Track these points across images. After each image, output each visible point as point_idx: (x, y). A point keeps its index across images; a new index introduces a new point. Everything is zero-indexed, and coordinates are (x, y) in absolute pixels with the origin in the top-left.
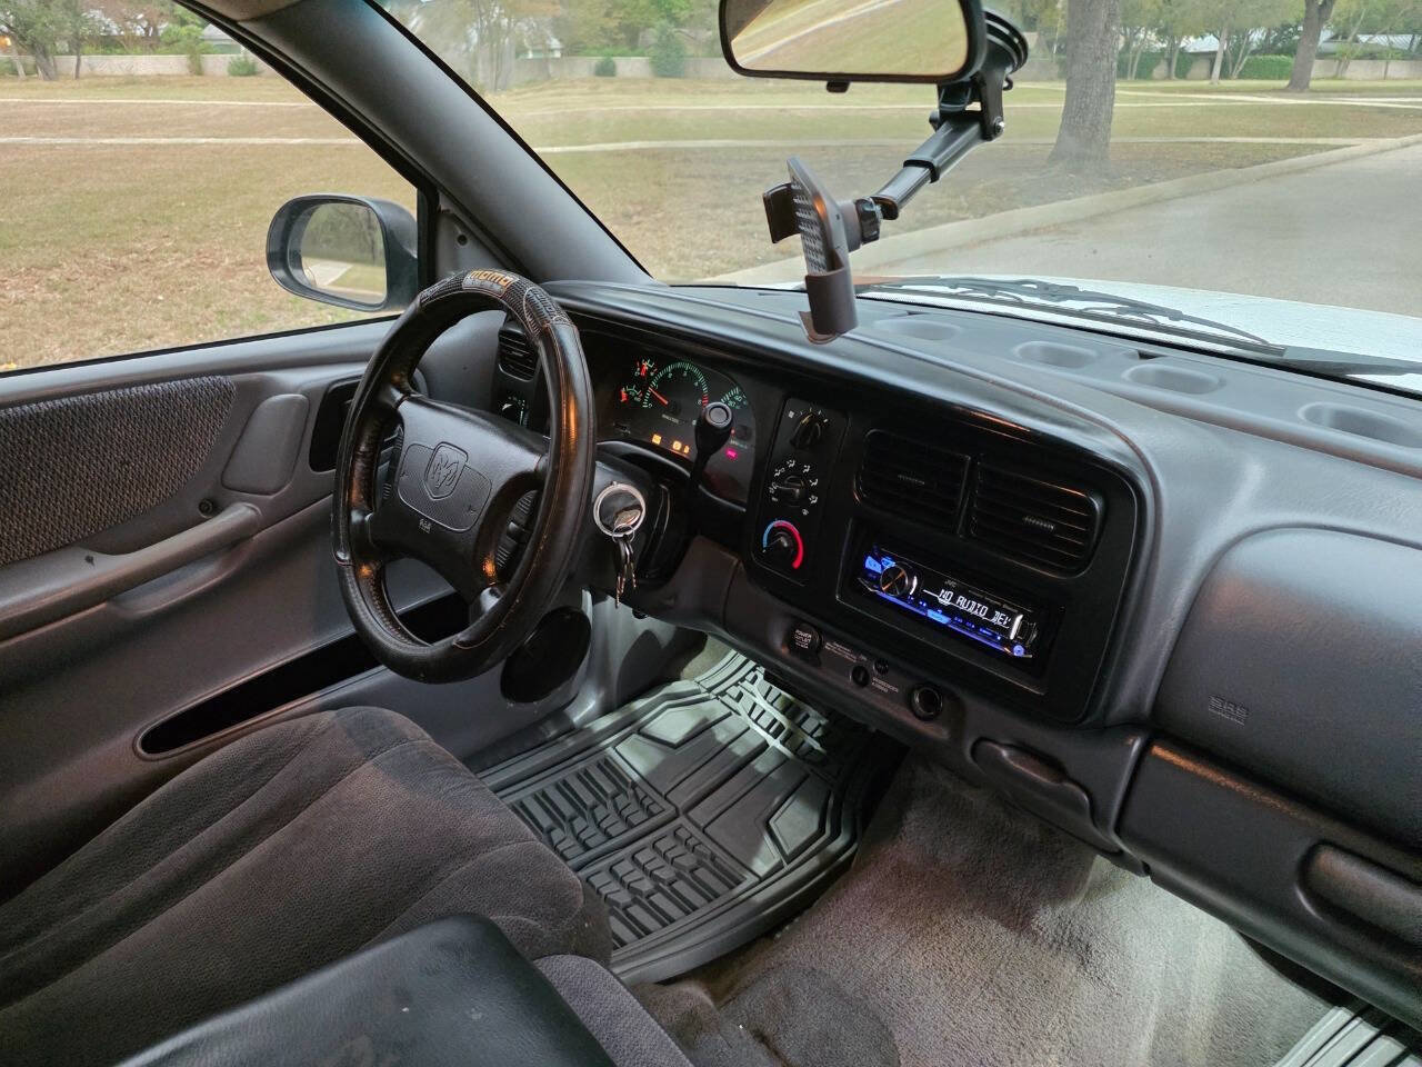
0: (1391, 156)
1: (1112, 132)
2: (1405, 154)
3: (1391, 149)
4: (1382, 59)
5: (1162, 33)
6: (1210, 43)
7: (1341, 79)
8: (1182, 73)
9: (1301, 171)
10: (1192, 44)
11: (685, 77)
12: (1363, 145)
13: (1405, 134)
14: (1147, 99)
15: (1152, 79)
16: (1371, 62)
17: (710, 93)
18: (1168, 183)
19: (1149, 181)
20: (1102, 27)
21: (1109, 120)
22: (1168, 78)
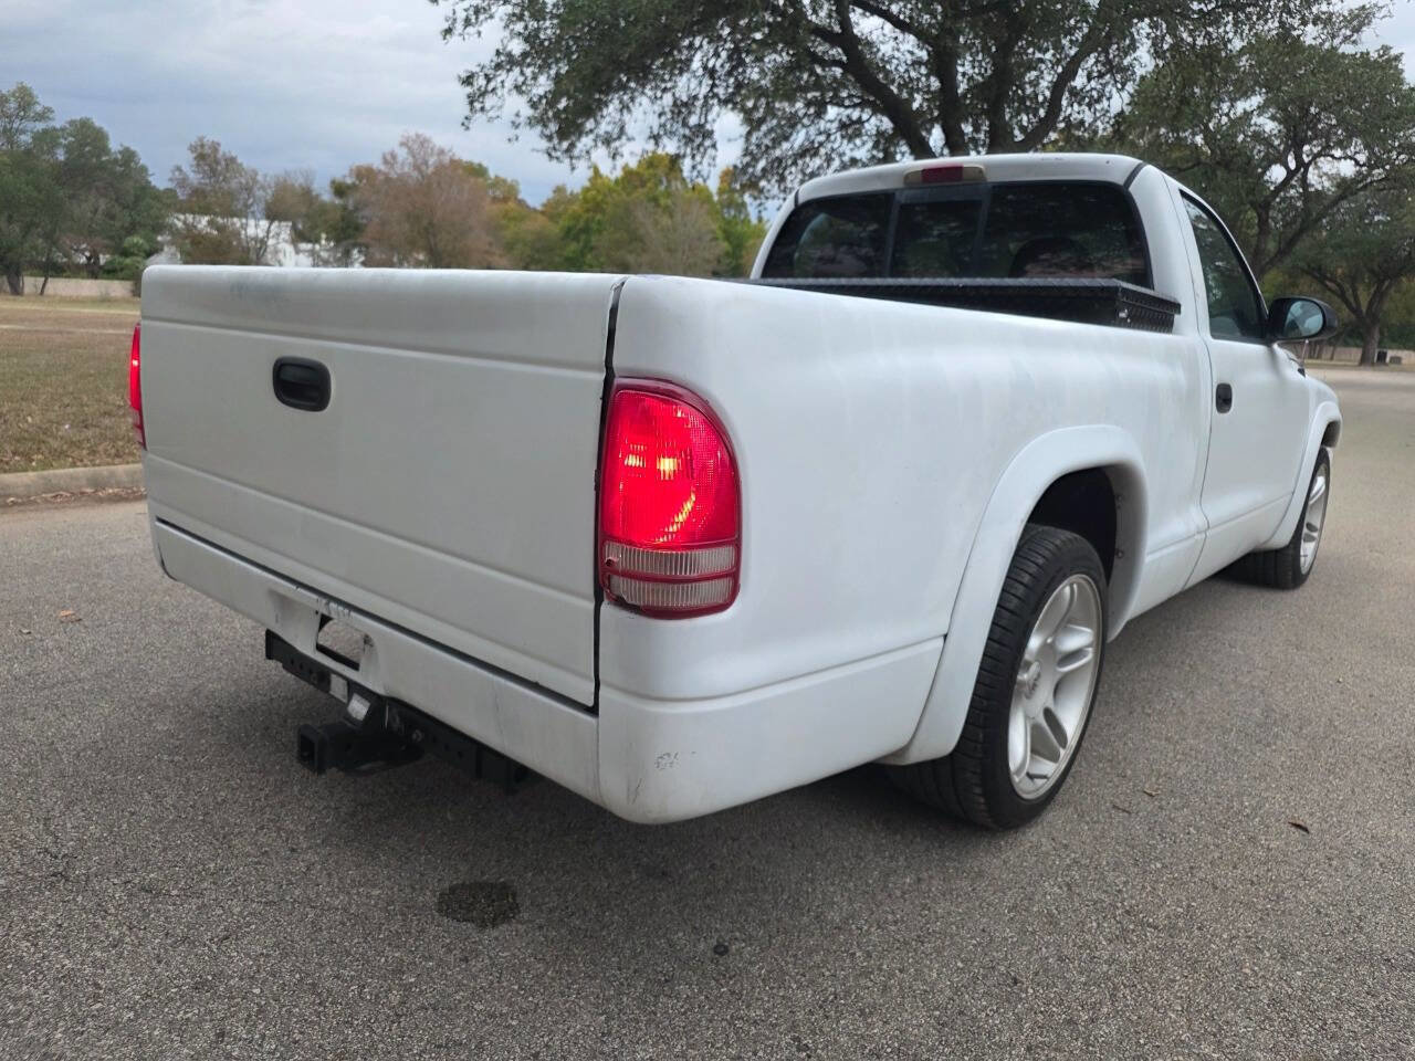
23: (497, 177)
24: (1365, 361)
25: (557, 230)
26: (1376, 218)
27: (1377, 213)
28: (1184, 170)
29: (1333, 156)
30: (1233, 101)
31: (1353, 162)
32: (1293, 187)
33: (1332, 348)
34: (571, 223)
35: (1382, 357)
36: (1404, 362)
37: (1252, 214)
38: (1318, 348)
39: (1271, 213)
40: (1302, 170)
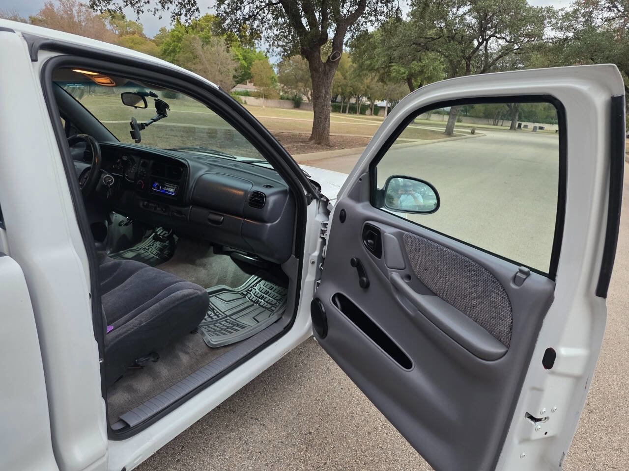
0: (428, 146)
1: (330, 131)
2: (432, 145)
3: (428, 144)
4: (441, 114)
5: (369, 98)
6: (384, 104)
7: (429, 120)
8: (376, 113)
9: (397, 149)
10: (379, 103)
11: (179, 99)
12: (419, 141)
13: (434, 139)
14: (359, 122)
15: (365, 115)
16: (438, 115)
17: (188, 106)
18: (349, 149)
19: (343, 149)
20: (324, 95)
21: (329, 127)
22: (371, 115)
23: (130, 21)
24: (512, 128)
25: (159, 50)
26: (519, 65)
27: (520, 63)
28: (436, 39)
29: (496, 37)
30: (458, 8)
31: (505, 40)
32: (481, 50)
33: (502, 121)
34: (166, 47)
35: (520, 125)
36: (529, 127)
37: (464, 62)
38: (497, 120)
39: (471, 62)
40: (485, 42)
